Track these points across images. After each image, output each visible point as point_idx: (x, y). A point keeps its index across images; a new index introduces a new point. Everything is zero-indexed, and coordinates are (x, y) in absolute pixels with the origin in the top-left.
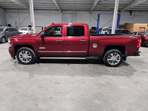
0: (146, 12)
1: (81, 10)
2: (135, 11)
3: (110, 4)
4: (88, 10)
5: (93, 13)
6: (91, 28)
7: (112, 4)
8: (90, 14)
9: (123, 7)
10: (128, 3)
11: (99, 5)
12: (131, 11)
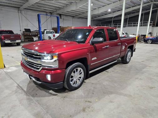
0: (70, 17)
2: (63, 15)
3: (45, 5)
4: (16, 7)
6: (24, 31)
7: (47, 5)
8: (20, 13)
10: (62, 7)
11: (34, 4)
12: (60, 15)
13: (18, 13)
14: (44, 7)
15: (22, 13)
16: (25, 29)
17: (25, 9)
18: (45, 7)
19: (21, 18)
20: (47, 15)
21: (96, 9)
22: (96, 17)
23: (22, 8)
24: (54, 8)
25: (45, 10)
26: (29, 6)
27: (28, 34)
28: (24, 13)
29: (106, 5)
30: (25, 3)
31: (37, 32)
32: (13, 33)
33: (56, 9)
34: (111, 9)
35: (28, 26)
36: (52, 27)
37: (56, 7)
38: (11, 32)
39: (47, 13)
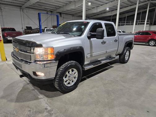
1: (7, 4)
2: (63, 13)
3: (45, 4)
4: (17, 6)
5: (25, 11)
6: (26, 28)
8: (22, 12)
9: (55, 9)
10: (62, 6)
11: (35, 3)
12: (60, 13)
13: (20, 12)
14: (44, 6)
15: (24, 11)
16: (27, 27)
17: (27, 7)
18: (46, 6)
19: (23, 16)
20: (47, 13)
21: (94, 8)
22: (95, 15)
23: (23, 7)
24: (55, 7)
25: (46, 8)
26: (30, 5)
27: (30, 32)
28: (26, 11)
29: (104, 4)
30: (26, 2)
31: (38, 30)
32: (15, 31)
33: (56, 8)
34: (109, 8)
35: (29, 24)
36: (53, 25)
37: (56, 6)
38: (13, 30)
39: (47, 11)
